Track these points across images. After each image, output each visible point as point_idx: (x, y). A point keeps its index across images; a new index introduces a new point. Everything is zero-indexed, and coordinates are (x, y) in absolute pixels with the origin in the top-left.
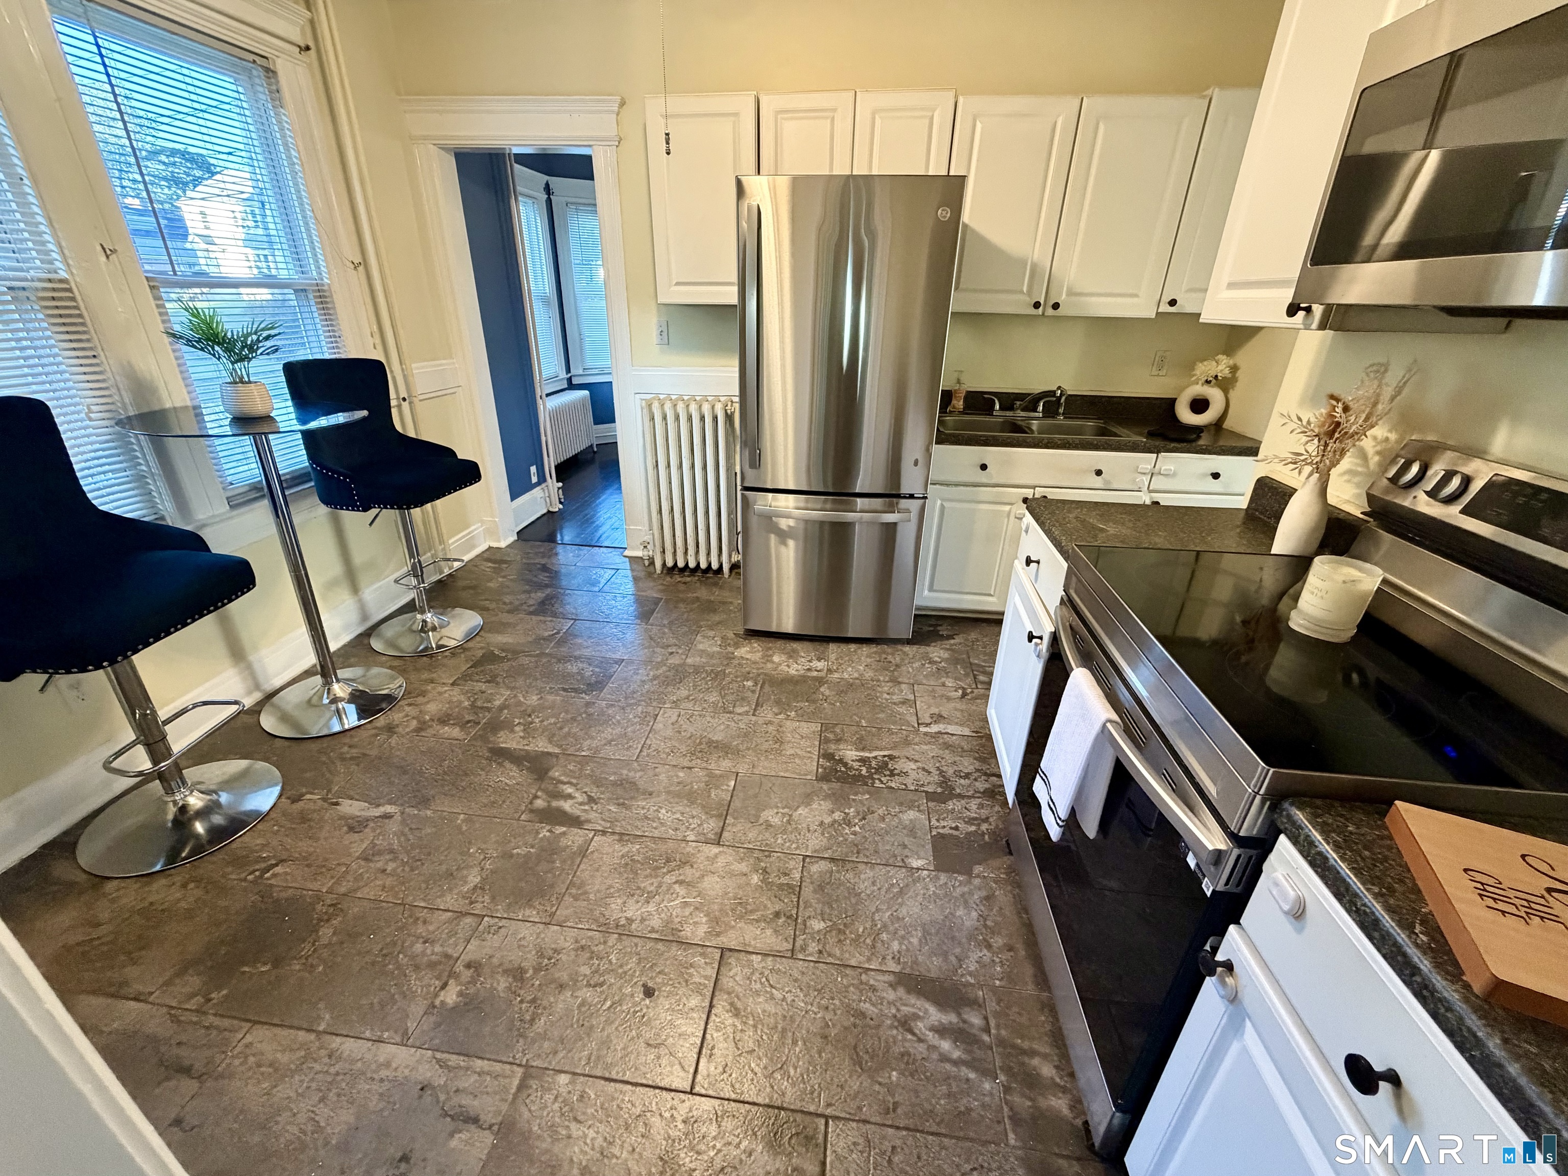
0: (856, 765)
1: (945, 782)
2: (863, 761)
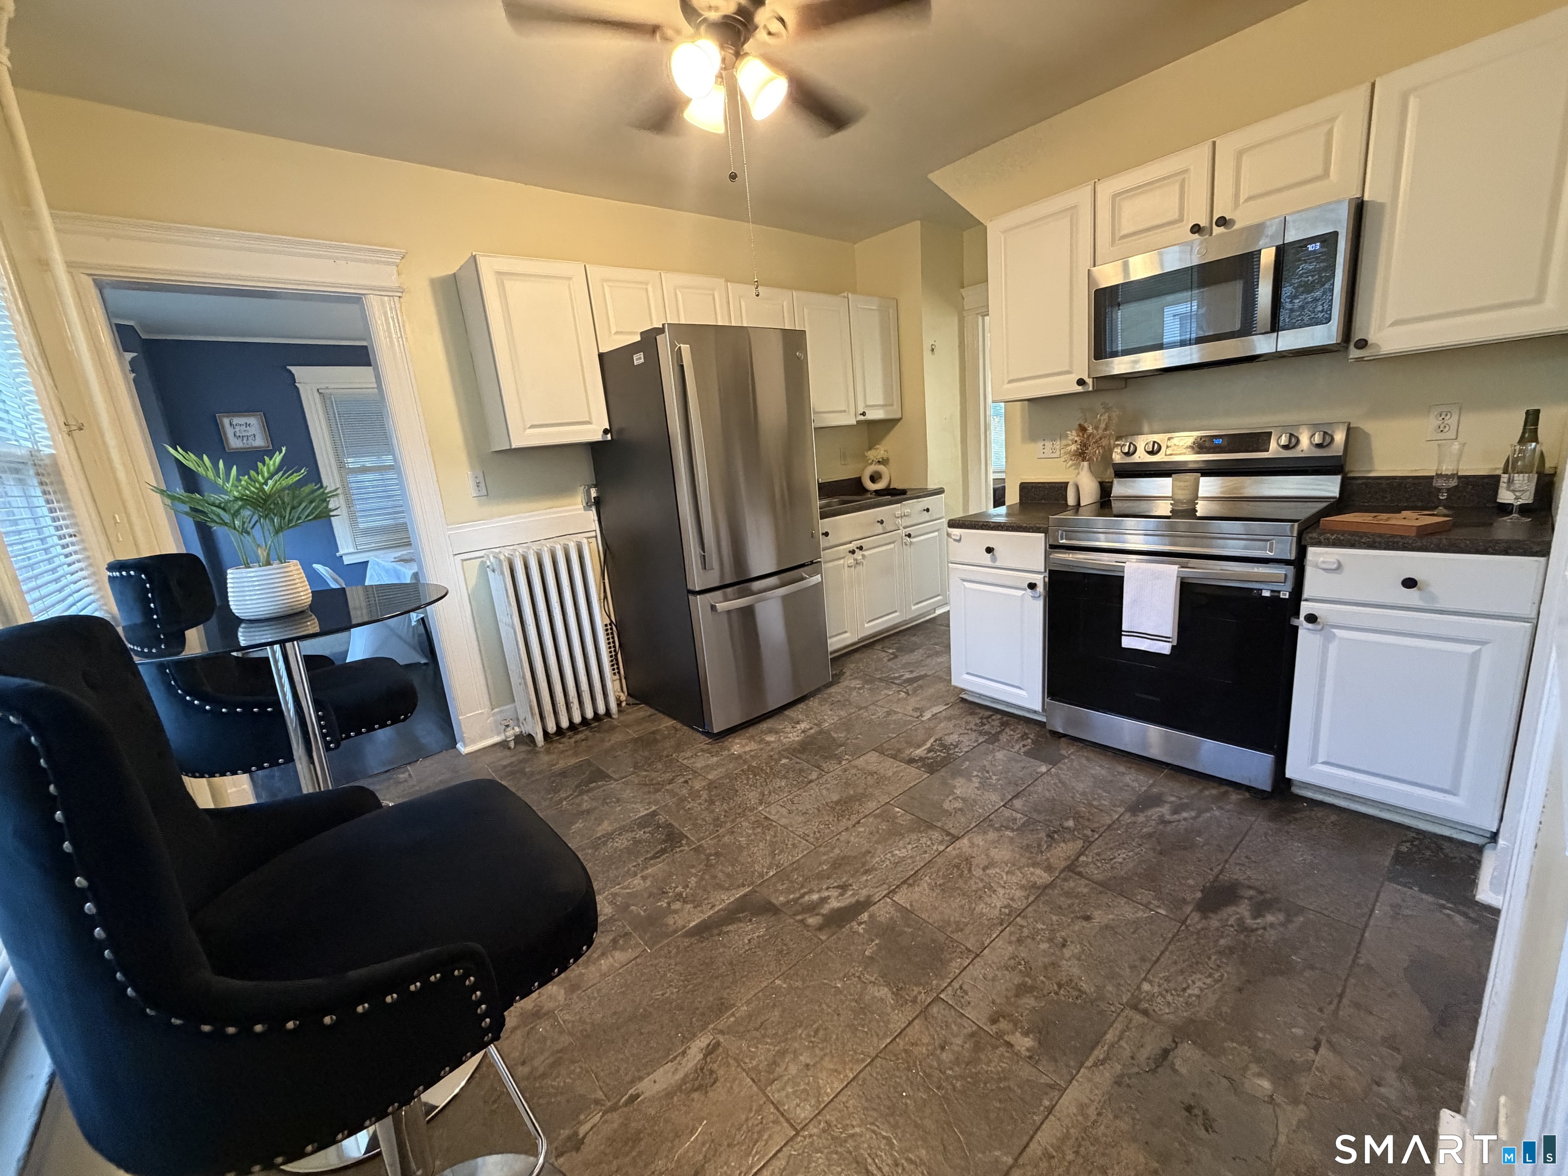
0: (930, 755)
1: (981, 733)
2: (930, 750)
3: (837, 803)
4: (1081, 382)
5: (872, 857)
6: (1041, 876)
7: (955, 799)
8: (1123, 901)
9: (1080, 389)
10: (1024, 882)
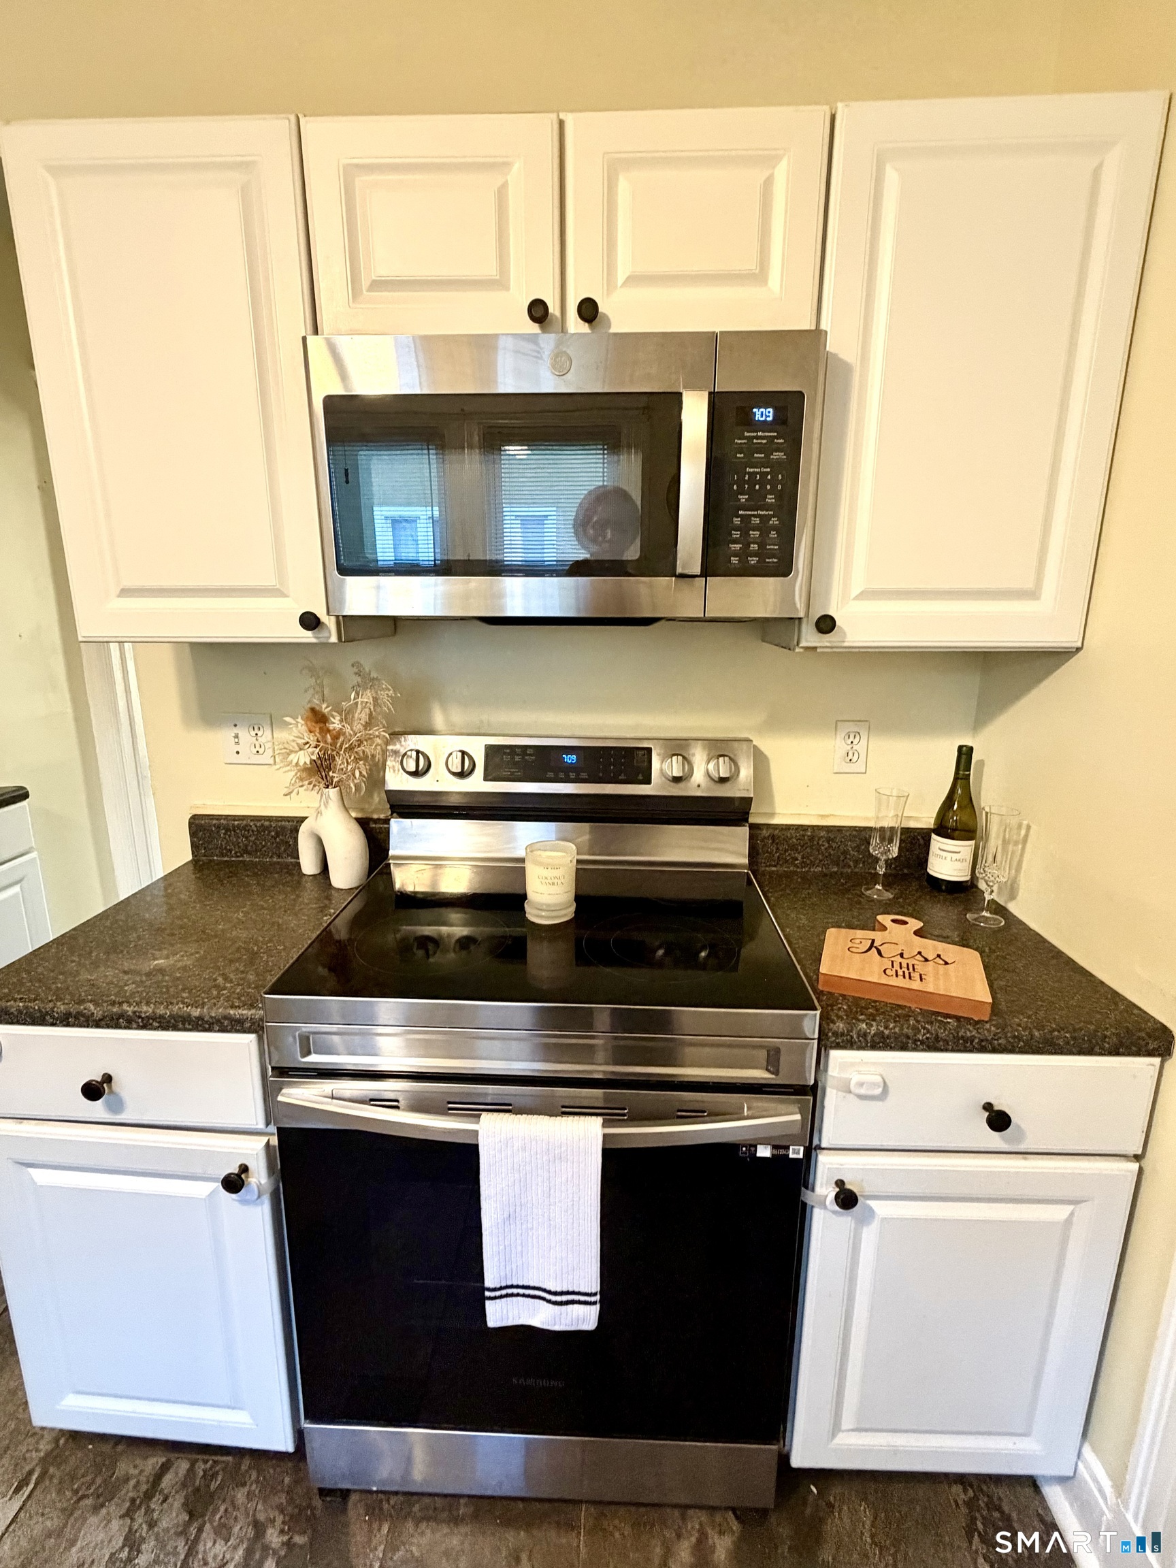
4: (310, 621)
9: (307, 636)
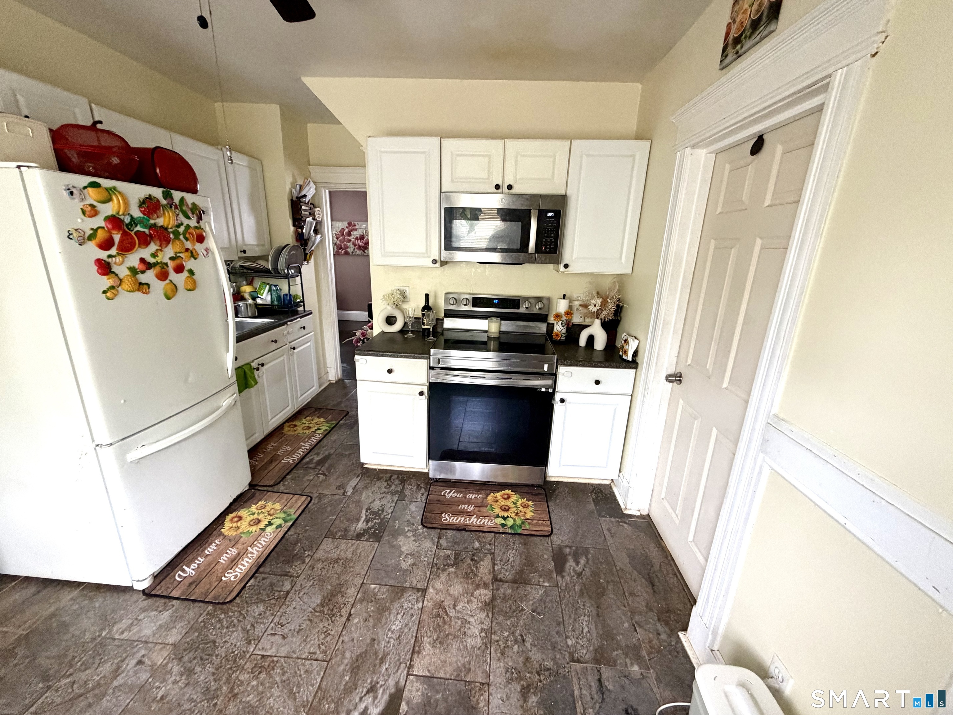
0: (370, 524)
3: (322, 605)
4: (434, 262)
5: (379, 643)
6: (485, 594)
7: (405, 557)
8: (528, 588)
9: (433, 265)
10: (480, 605)
